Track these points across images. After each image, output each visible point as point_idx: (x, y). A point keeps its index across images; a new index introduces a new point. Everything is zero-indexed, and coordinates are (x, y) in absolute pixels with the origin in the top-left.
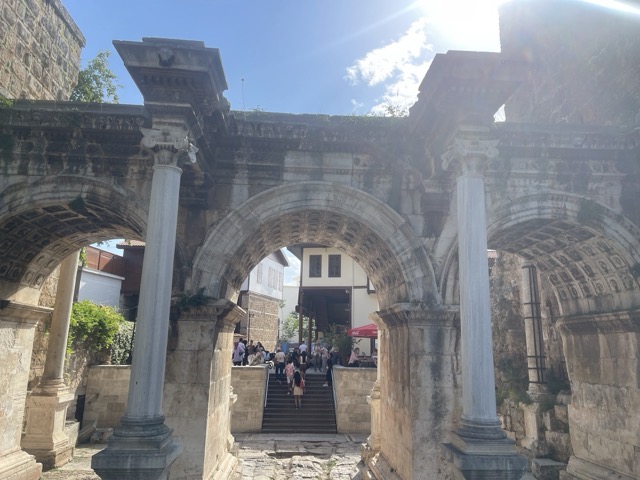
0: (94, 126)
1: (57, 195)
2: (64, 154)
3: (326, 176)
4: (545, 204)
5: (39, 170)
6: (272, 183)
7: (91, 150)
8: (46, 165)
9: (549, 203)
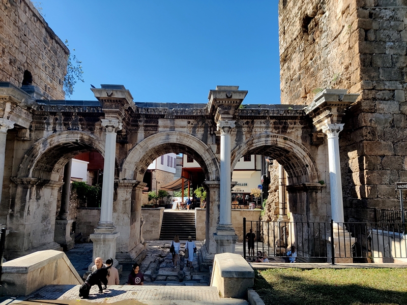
0: (81, 111)
1: (68, 139)
2: (70, 122)
3: (176, 129)
4: (268, 139)
5: (61, 129)
6: (154, 132)
7: (80, 120)
8: (63, 127)
9: (270, 139)
